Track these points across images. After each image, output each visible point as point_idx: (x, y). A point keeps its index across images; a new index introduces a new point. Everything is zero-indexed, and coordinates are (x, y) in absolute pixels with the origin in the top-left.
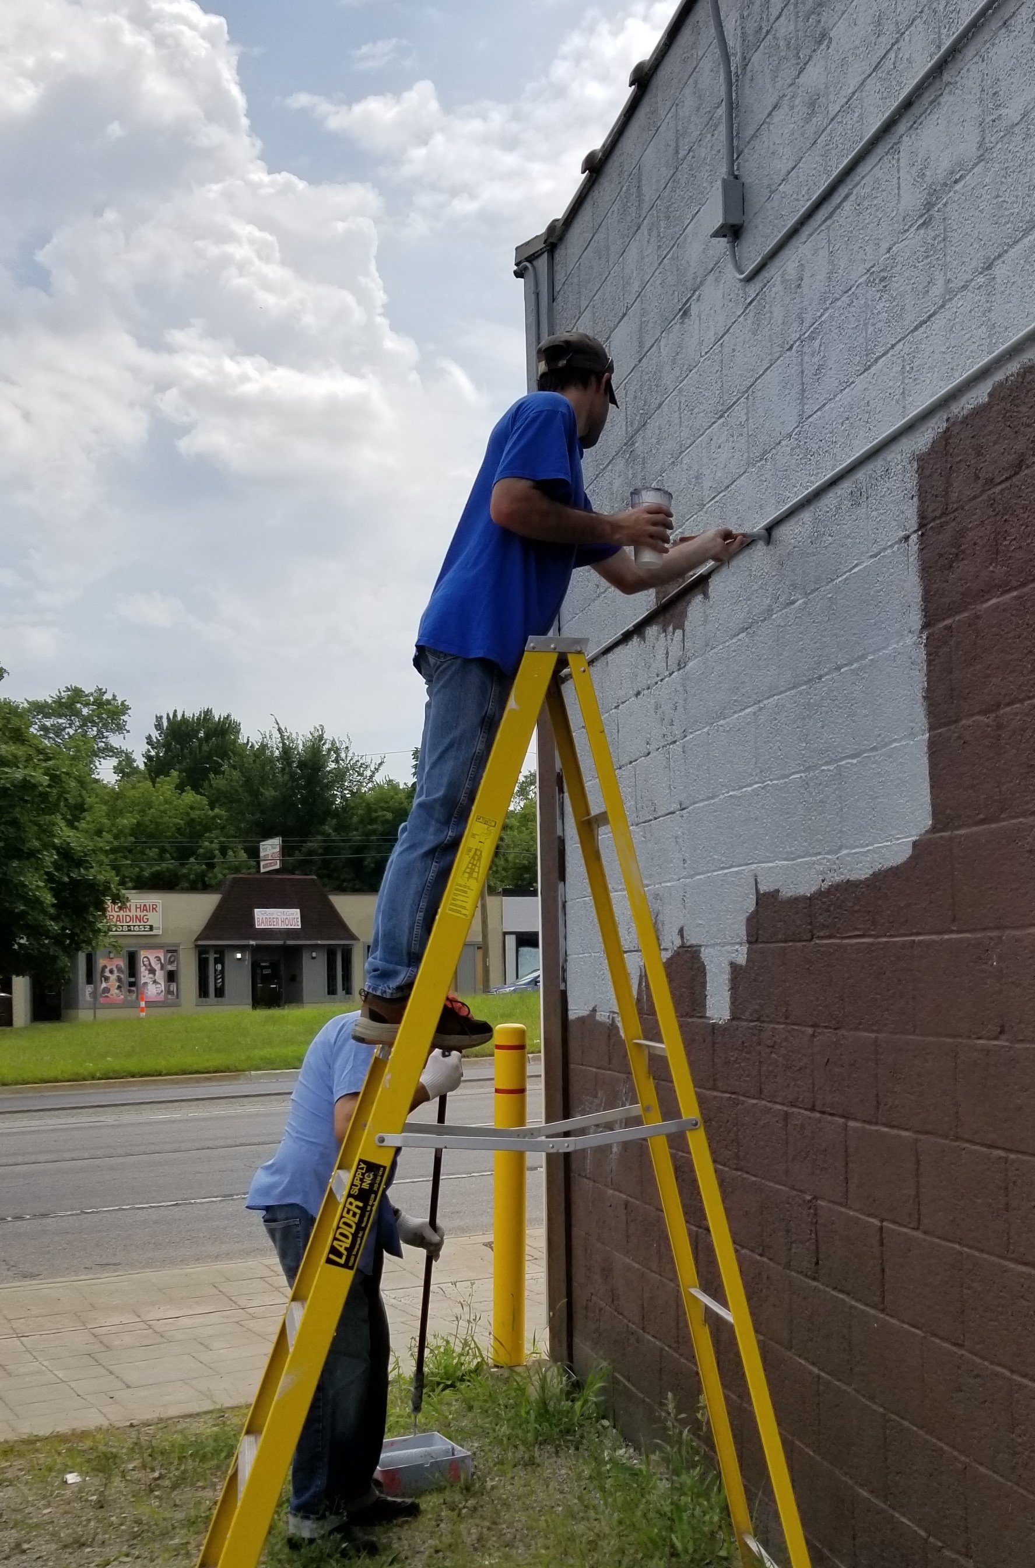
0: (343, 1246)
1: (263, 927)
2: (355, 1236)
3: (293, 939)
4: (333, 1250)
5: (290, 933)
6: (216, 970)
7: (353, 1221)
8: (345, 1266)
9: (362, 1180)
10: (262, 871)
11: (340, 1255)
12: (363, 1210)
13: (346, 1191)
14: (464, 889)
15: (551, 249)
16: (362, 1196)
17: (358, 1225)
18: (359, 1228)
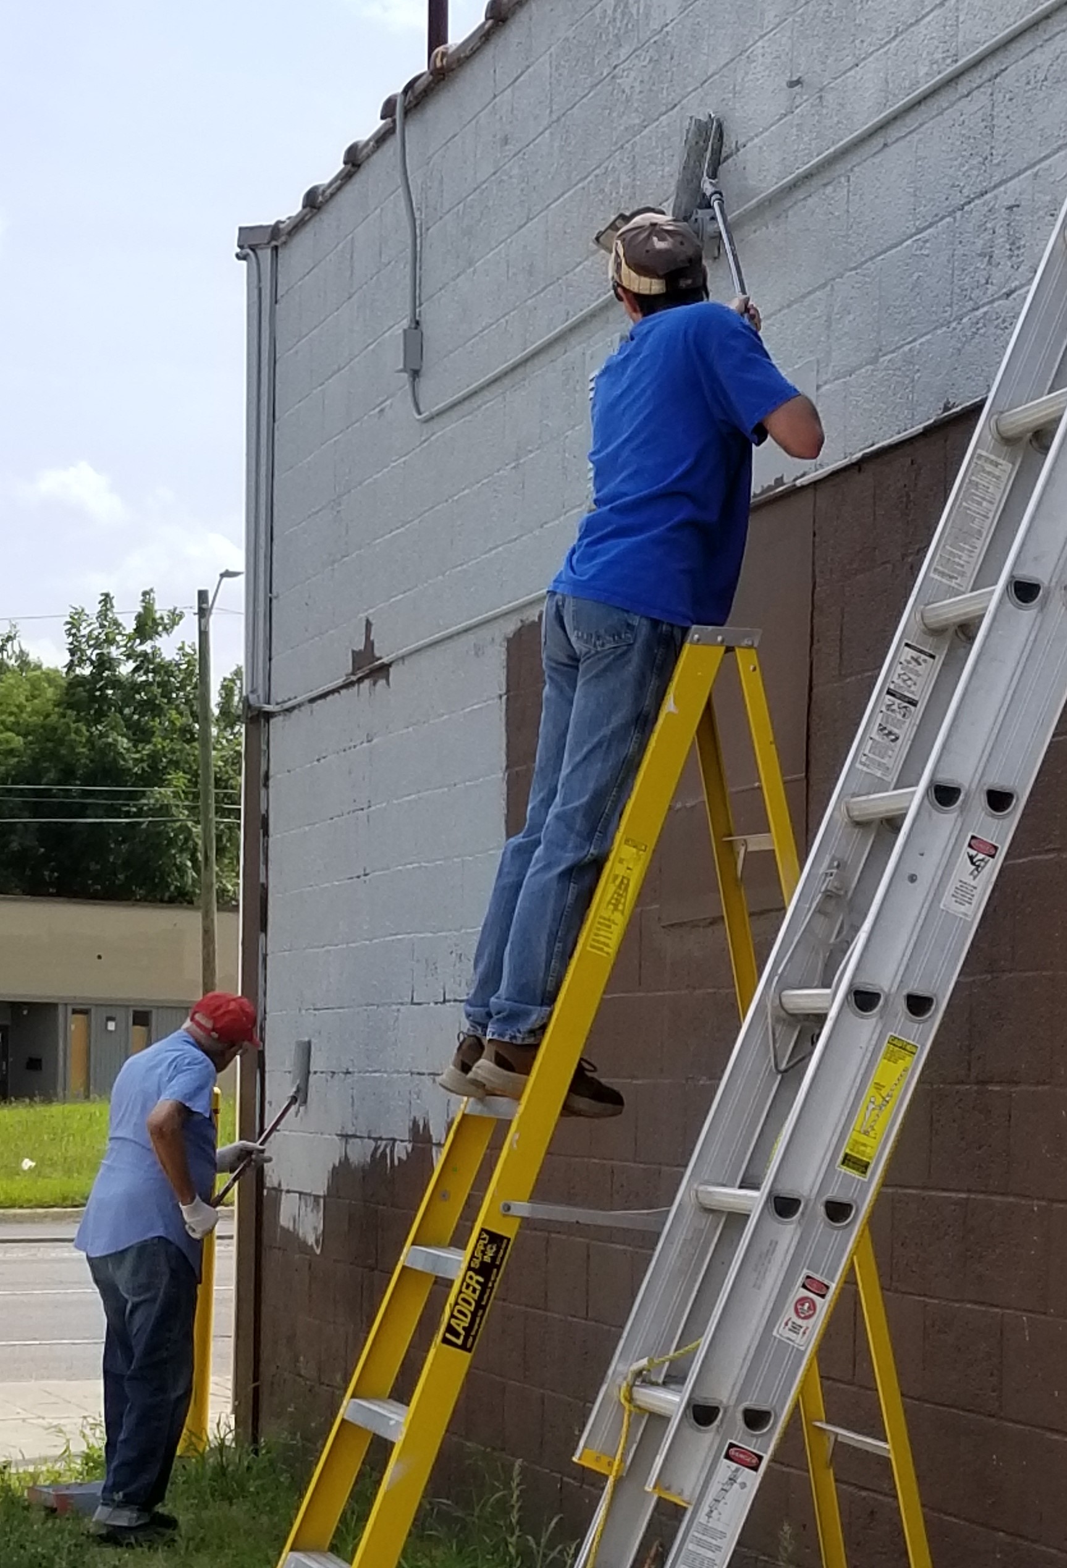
0: (461, 1325)
2: (474, 1314)
4: (450, 1329)
7: (473, 1297)
8: (463, 1347)
9: (484, 1253)
11: (457, 1335)
12: (484, 1286)
13: (464, 1266)
14: (608, 923)
15: (276, 248)
16: (485, 1270)
17: (478, 1302)
18: (480, 1306)
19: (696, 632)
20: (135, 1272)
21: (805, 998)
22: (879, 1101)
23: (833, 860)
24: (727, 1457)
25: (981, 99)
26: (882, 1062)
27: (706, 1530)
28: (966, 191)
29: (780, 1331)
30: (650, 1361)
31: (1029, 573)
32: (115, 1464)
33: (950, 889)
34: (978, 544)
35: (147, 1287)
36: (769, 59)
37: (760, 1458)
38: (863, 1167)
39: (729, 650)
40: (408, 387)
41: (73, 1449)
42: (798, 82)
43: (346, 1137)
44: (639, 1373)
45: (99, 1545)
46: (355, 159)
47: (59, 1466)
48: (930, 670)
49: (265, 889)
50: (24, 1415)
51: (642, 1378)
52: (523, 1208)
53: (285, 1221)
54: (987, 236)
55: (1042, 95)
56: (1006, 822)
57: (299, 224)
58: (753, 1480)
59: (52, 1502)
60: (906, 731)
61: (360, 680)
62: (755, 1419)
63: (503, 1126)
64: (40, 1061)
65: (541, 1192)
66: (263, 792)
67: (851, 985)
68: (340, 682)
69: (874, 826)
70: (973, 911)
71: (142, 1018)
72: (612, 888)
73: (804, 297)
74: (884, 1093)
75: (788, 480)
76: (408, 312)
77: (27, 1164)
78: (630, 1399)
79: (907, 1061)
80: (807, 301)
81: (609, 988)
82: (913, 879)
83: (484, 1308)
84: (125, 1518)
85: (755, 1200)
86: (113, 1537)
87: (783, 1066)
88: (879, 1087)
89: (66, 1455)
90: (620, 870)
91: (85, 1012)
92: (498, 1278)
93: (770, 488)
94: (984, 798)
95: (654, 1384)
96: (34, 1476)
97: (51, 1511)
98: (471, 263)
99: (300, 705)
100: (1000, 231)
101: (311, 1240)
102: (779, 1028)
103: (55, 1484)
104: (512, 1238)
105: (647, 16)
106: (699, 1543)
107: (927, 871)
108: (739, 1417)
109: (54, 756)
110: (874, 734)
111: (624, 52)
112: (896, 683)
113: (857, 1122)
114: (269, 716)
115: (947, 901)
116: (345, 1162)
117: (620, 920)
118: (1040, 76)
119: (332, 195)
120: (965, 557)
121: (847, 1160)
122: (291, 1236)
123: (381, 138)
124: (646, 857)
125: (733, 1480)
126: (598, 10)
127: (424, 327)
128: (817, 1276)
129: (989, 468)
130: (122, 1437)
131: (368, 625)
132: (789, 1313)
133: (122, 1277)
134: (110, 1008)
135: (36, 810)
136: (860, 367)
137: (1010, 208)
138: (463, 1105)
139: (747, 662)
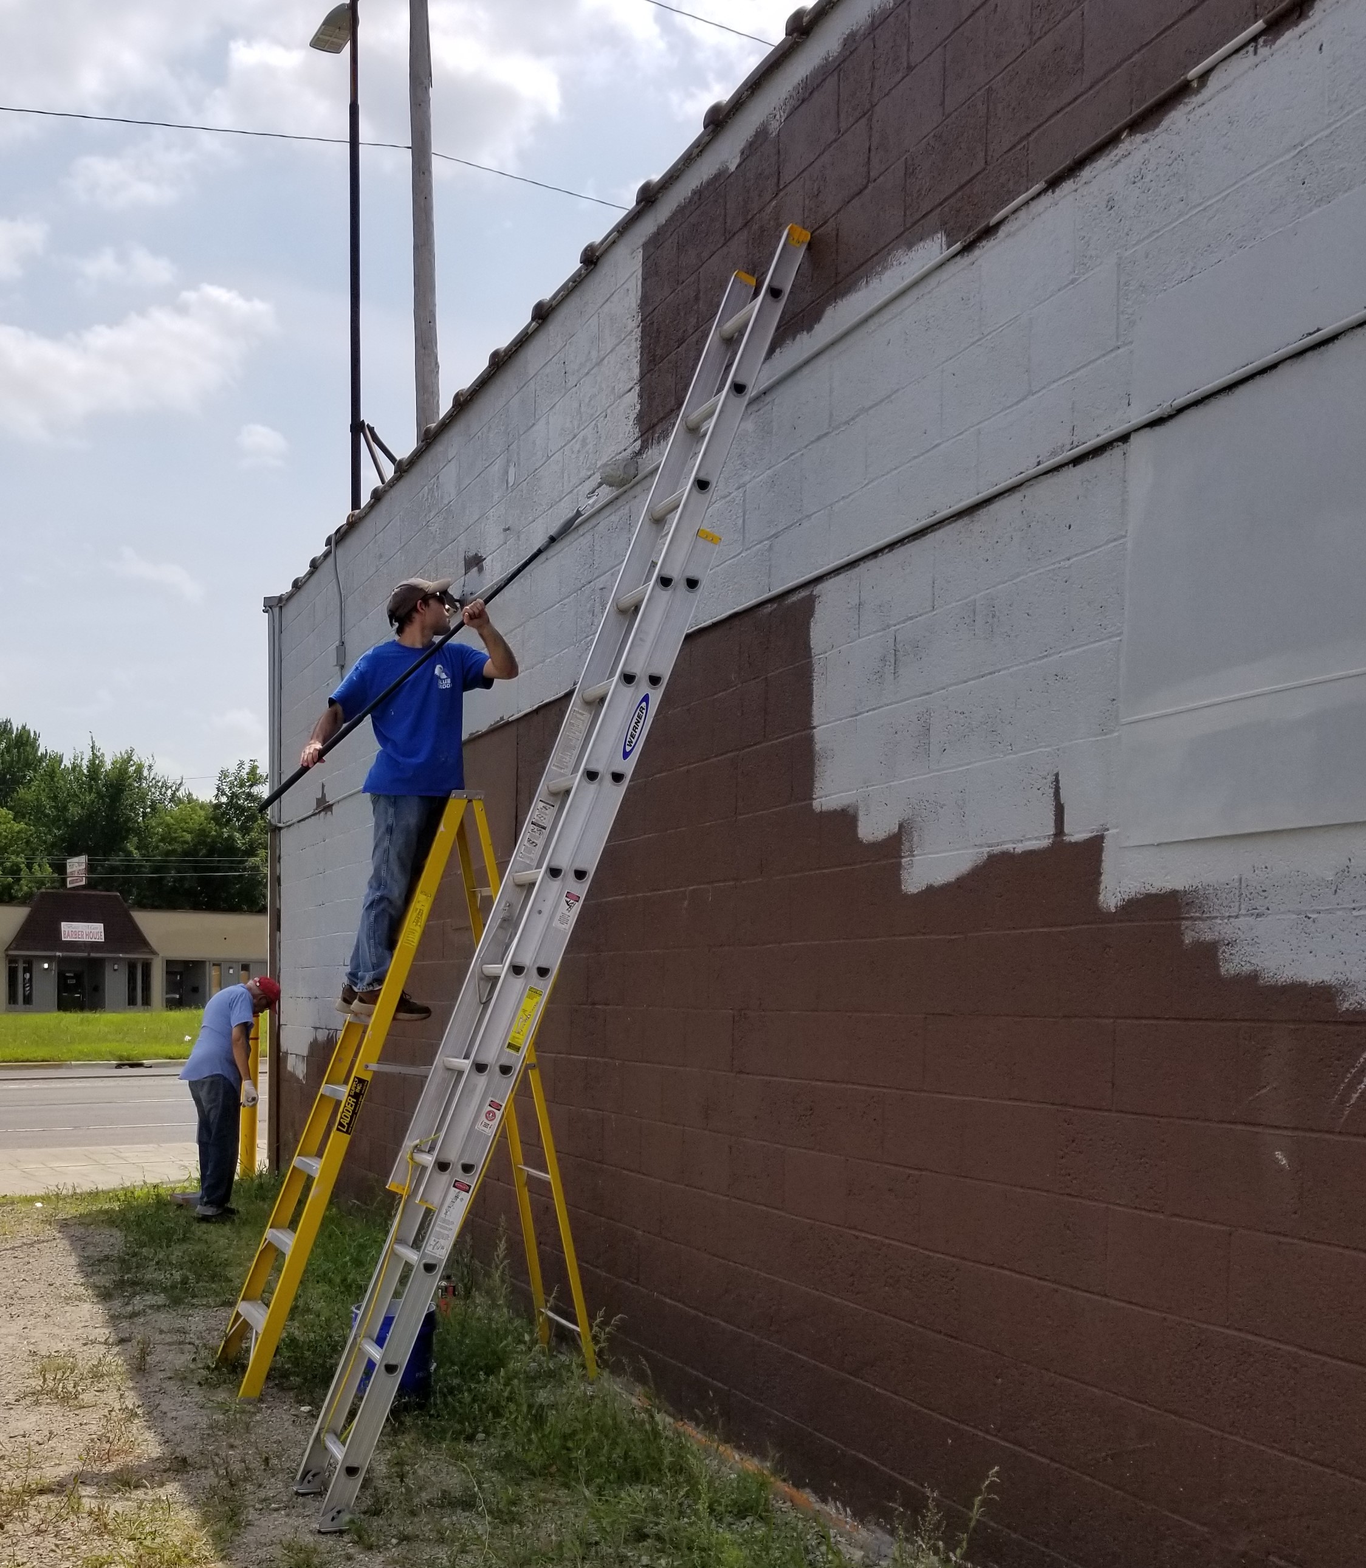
0: (345, 1122)
1: (68, 939)
2: (352, 1117)
3: (97, 952)
4: (340, 1124)
5: (93, 946)
6: (24, 979)
7: (351, 1109)
8: (347, 1132)
9: (356, 1088)
10: (69, 886)
11: (344, 1127)
12: (356, 1103)
13: (347, 1094)
14: (413, 932)
15: (281, 607)
16: (356, 1096)
17: (354, 1111)
18: (354, 1113)
19: (454, 794)
20: (209, 1093)
21: (491, 969)
22: (525, 1017)
23: (507, 902)
24: (454, 1186)
25: (589, 536)
26: (526, 1000)
27: (444, 1221)
28: (582, 582)
29: (479, 1127)
30: (421, 1141)
31: (593, 767)
32: (206, 1185)
33: (557, 917)
34: (574, 752)
35: (214, 1100)
36: (495, 519)
37: (470, 1187)
38: (517, 1049)
39: (470, 801)
40: (339, 673)
41: (193, 1176)
42: (508, 529)
43: (316, 1028)
44: (416, 1146)
45: (198, 1222)
46: (315, 565)
47: (186, 1184)
48: (551, 812)
49: (279, 911)
50: (173, 1159)
51: (417, 1149)
52: (374, 1066)
53: (289, 1068)
54: (592, 602)
55: (615, 535)
56: (584, 885)
57: (290, 596)
58: (466, 1198)
59: (181, 1202)
60: (541, 842)
61: (320, 812)
62: (467, 1168)
63: (366, 1027)
64: (197, 988)
65: (383, 1058)
66: (278, 865)
67: (511, 963)
68: (310, 813)
69: (527, 887)
70: (568, 928)
71: (245, 967)
72: (415, 914)
73: (512, 631)
74: (527, 1013)
75: (505, 718)
76: (338, 637)
77: (188, 1038)
78: (412, 1159)
79: (537, 999)
80: (513, 633)
81: (415, 959)
82: (540, 912)
83: (356, 1114)
84: (209, 1211)
85: (466, 1064)
86: (205, 1219)
87: (484, 1000)
88: (524, 1011)
89: (189, 1179)
90: (419, 906)
91: (219, 965)
92: (362, 1100)
93: (498, 722)
94: (573, 874)
95: (422, 1151)
96: (174, 1189)
97: (180, 1206)
98: (366, 614)
99: (293, 824)
100: (597, 600)
101: (301, 1077)
102: (482, 983)
103: (183, 1193)
104: (369, 1080)
105: (442, 498)
106: (442, 1227)
107: (547, 908)
108: (460, 1167)
109: (204, 843)
110: (526, 843)
111: (432, 514)
112: (535, 819)
113: (514, 1028)
114: (280, 829)
115: (556, 923)
116: (315, 1040)
117: (418, 931)
118: (614, 527)
119: (305, 582)
120: (568, 759)
121: (510, 1046)
122: (293, 1075)
123: (326, 555)
124: (431, 900)
125: (457, 1197)
126: (420, 494)
127: (347, 646)
128: (497, 1101)
129: (579, 716)
130: (208, 1173)
131: (323, 786)
132: (483, 1118)
133: (203, 1094)
134: (231, 963)
135: (195, 869)
136: (537, 664)
137: (602, 589)
138: (349, 1017)
139: (478, 806)
